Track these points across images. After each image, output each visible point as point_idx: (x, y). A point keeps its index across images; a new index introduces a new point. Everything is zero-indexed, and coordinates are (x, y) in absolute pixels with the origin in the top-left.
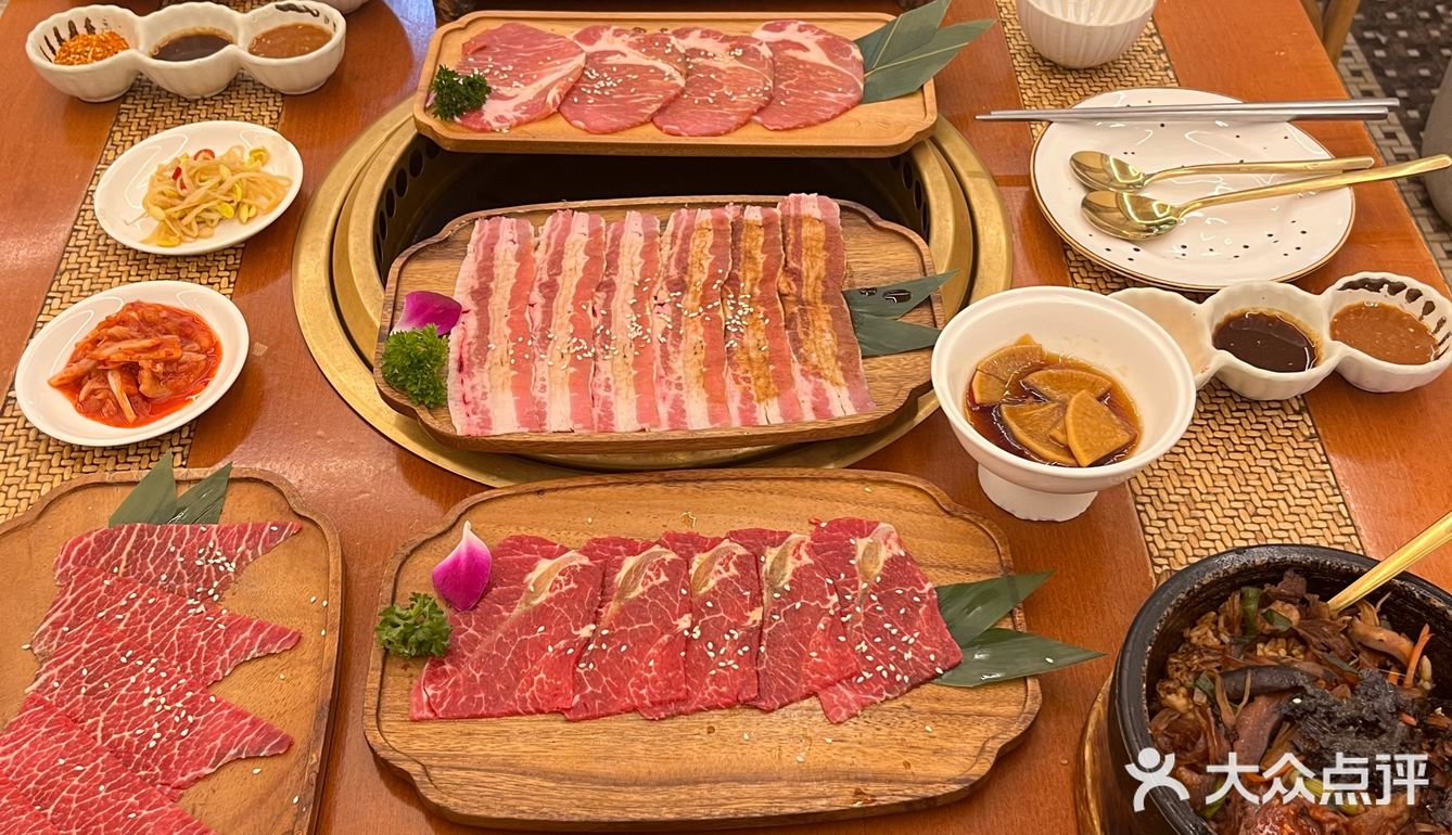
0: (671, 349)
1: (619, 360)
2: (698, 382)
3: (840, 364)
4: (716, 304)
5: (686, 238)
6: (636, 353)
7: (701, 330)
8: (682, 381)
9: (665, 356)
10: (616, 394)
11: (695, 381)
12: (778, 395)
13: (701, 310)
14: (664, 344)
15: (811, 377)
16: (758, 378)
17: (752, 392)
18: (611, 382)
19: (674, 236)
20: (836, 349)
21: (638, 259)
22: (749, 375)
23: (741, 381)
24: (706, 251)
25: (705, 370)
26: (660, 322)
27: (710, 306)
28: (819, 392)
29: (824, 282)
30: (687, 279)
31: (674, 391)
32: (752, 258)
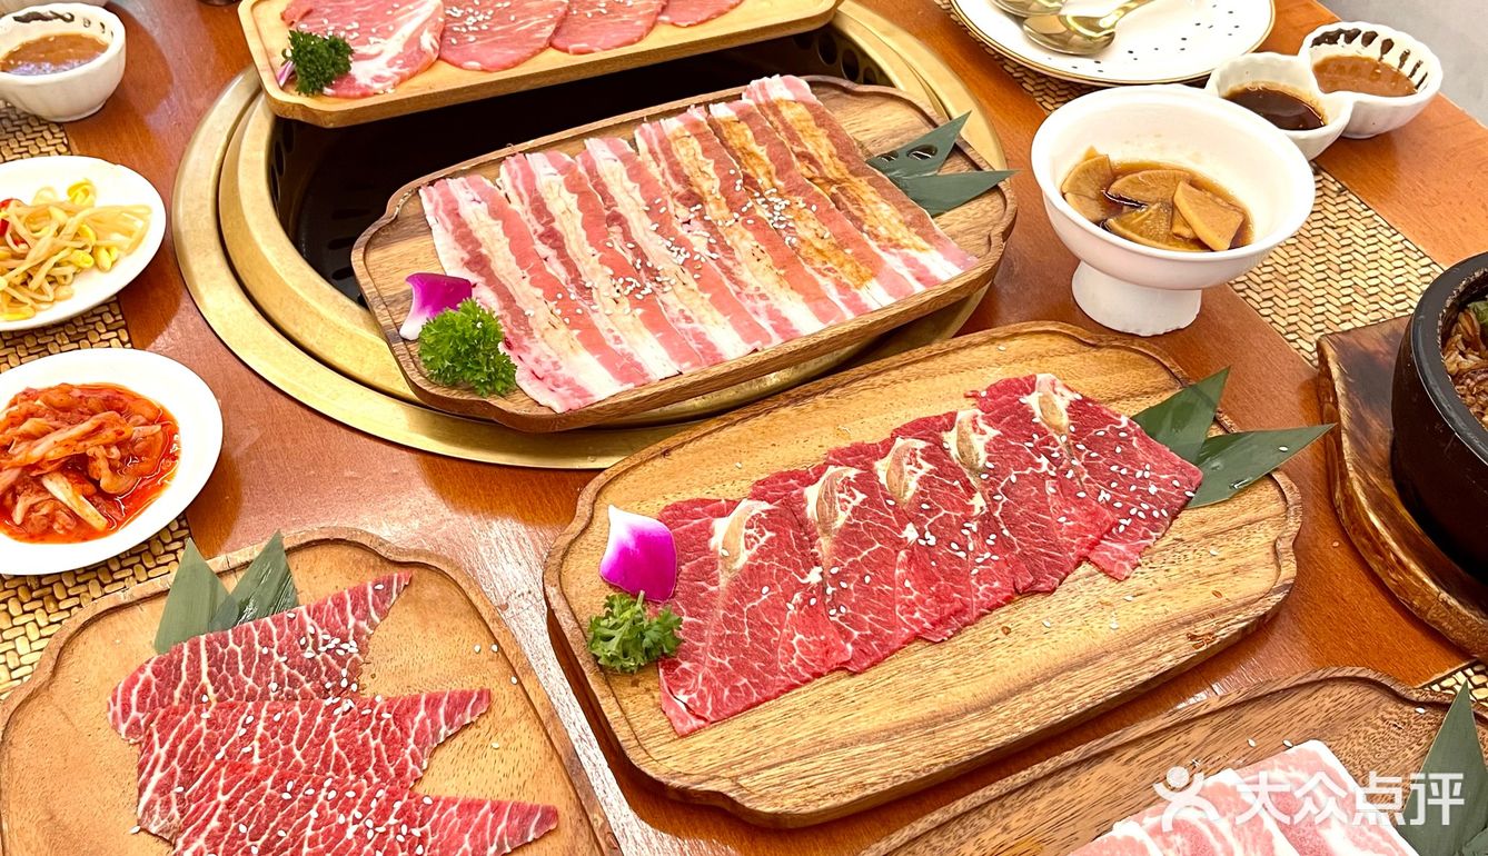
0: (729, 263)
1: (680, 289)
2: (781, 286)
3: (913, 230)
4: (749, 205)
5: (667, 151)
6: (696, 276)
7: (749, 235)
8: (762, 291)
9: (728, 271)
10: (701, 322)
11: (777, 286)
12: (874, 275)
13: (736, 215)
14: (718, 261)
15: (893, 250)
16: (842, 266)
17: (845, 280)
18: (688, 313)
19: (652, 152)
20: (901, 217)
21: (629, 185)
22: (829, 265)
23: (826, 272)
24: (701, 157)
25: (782, 272)
26: (699, 240)
27: (744, 209)
28: (910, 262)
29: (841, 159)
30: (696, 190)
31: (761, 304)
32: (751, 154)
